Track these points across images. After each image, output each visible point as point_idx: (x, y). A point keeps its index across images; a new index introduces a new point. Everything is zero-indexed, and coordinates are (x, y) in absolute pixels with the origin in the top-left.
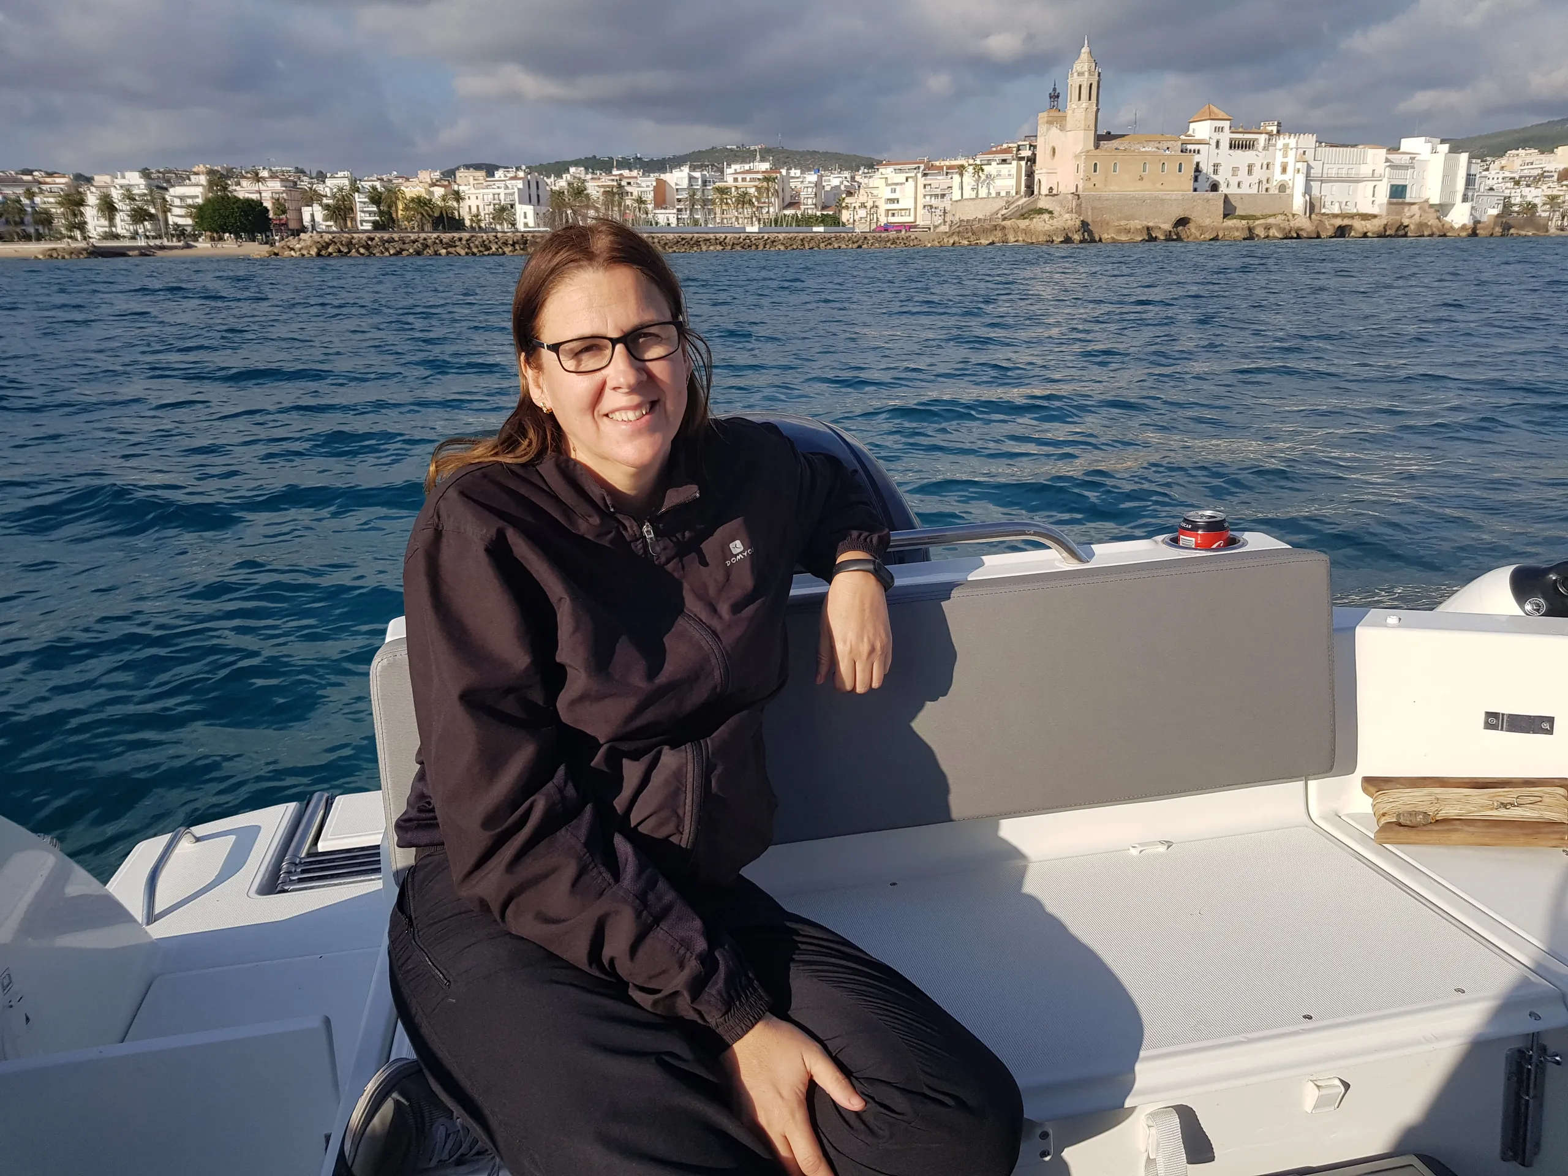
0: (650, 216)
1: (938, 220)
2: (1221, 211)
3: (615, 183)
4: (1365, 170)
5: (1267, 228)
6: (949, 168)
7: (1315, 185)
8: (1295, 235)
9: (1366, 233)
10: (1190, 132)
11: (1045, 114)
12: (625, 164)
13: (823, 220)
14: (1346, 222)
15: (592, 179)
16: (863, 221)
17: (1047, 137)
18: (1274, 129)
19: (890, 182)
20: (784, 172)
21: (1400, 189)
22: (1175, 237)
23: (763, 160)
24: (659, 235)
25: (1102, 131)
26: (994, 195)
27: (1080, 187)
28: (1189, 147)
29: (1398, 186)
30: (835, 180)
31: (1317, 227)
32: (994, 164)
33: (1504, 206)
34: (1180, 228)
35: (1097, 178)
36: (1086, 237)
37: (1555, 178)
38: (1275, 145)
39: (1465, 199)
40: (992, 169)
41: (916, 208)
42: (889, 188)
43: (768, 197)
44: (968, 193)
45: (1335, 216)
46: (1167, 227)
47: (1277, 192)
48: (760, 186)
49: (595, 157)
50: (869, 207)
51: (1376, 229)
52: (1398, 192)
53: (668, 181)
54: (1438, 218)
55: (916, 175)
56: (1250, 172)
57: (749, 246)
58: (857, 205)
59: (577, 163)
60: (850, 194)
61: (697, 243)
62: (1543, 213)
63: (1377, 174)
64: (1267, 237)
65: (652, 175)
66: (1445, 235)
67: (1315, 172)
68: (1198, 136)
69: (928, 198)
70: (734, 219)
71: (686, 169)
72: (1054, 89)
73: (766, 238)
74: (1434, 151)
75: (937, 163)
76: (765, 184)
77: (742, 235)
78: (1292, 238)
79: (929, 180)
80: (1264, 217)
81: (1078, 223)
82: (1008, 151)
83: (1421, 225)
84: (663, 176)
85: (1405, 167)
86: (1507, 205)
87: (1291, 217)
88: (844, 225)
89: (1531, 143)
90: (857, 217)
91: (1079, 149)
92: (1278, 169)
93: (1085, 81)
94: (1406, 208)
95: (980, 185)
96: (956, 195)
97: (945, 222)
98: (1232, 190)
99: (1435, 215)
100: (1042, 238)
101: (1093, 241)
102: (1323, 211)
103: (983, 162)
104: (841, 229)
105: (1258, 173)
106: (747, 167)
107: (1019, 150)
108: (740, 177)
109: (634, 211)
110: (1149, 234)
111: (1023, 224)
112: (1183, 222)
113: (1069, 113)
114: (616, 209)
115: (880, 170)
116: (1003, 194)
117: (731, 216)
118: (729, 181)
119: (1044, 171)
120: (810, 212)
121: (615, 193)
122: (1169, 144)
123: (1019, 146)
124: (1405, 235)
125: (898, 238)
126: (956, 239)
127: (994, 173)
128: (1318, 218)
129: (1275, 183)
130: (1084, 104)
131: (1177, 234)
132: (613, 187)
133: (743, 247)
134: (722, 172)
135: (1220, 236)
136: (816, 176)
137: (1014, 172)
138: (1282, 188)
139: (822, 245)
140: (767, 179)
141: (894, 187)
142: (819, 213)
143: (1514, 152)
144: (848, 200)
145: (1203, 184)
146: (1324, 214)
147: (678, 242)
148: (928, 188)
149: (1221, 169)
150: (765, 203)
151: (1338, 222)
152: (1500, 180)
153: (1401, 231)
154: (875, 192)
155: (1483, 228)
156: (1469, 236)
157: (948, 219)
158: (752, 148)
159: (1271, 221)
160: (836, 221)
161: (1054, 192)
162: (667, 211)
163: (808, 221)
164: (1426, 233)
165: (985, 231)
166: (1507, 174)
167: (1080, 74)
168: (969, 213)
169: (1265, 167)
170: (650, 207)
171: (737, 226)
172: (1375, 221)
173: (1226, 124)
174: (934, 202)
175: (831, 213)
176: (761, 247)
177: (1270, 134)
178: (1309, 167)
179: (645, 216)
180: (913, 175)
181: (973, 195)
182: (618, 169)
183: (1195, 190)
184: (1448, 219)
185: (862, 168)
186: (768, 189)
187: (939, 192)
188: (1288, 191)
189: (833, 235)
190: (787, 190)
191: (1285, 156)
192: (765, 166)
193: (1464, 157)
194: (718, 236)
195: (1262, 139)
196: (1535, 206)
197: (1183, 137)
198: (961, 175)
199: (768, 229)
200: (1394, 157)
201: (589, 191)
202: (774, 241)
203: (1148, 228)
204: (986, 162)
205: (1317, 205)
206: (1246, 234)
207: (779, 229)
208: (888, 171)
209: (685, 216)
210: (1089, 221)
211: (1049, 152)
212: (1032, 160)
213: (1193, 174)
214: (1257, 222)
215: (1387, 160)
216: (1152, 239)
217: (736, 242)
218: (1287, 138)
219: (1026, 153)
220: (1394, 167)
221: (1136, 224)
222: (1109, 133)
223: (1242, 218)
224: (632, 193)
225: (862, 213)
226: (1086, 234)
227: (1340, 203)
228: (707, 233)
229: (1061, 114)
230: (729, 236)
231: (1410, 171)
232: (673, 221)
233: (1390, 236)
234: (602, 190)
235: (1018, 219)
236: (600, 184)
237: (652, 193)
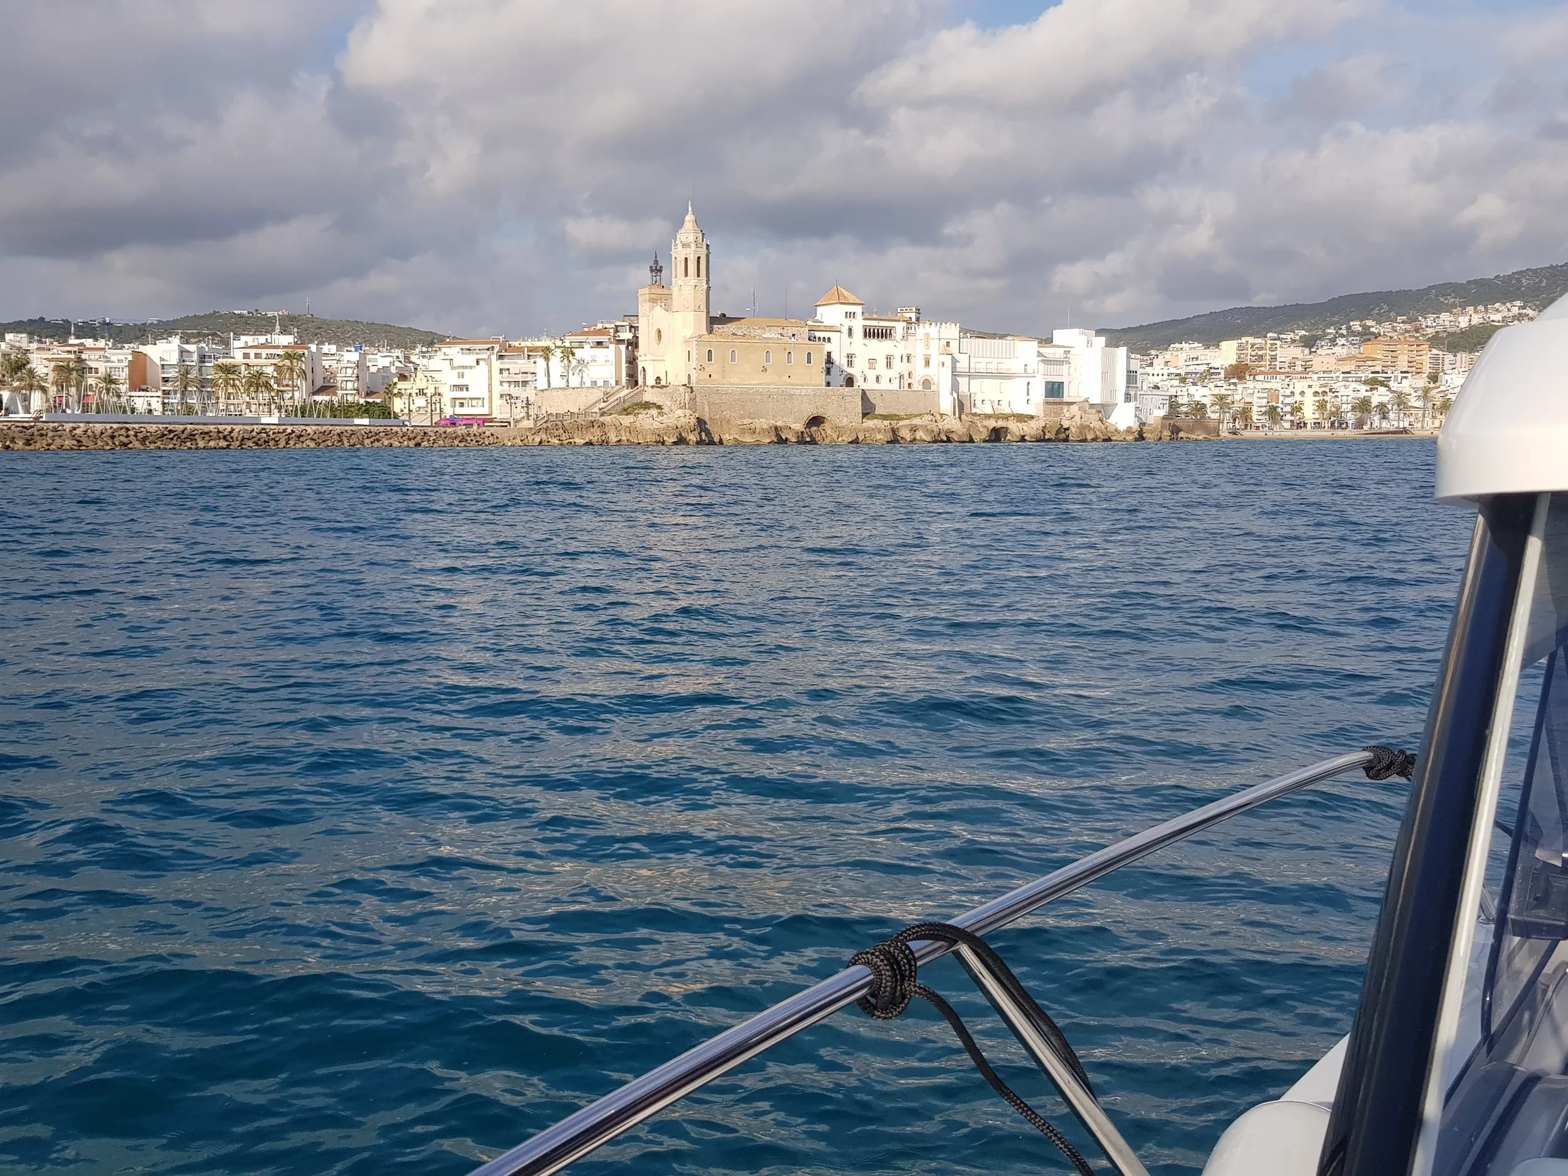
0: (123, 400)
1: (519, 413)
2: (859, 409)
3: (72, 356)
4: (1015, 366)
5: (914, 429)
6: (530, 350)
7: (963, 382)
8: (945, 439)
9: (1023, 436)
10: (818, 317)
11: (646, 291)
12: (88, 330)
13: (366, 410)
14: (1000, 424)
15: (38, 349)
16: (422, 411)
17: (651, 318)
18: (913, 316)
19: (455, 364)
20: (313, 347)
21: (1056, 386)
22: (808, 439)
23: (284, 332)
24: (137, 426)
25: (716, 313)
26: (588, 384)
27: (693, 379)
28: (818, 334)
29: (1053, 383)
30: (381, 360)
31: (969, 430)
32: (587, 347)
33: (1171, 406)
34: (814, 429)
35: (713, 368)
36: (704, 437)
37: (1222, 376)
38: (914, 335)
39: (1128, 398)
40: (585, 353)
41: (491, 398)
42: (456, 372)
43: (292, 379)
44: (557, 382)
45: (988, 417)
46: (799, 427)
47: (920, 388)
48: (281, 364)
49: (42, 319)
50: (429, 395)
51: (1034, 432)
52: (1054, 390)
53: (149, 354)
54: (1101, 420)
55: (489, 358)
56: (889, 365)
57: (265, 442)
58: (414, 392)
59: (17, 327)
60: (403, 377)
61: (192, 437)
62: (1212, 414)
63: (1029, 370)
64: (915, 439)
65: (126, 346)
66: (1109, 440)
67: (963, 365)
68: (827, 322)
69: (506, 385)
70: (244, 406)
71: (175, 341)
72: (656, 262)
73: (289, 431)
74: (1089, 343)
75: (516, 344)
76: (287, 362)
77: (255, 427)
78: (942, 441)
79: (506, 363)
80: (909, 417)
81: (693, 421)
82: (604, 331)
83: (1083, 428)
84: (142, 349)
85: (1059, 362)
86: (1173, 405)
87: (938, 417)
88: (396, 417)
89: (1196, 335)
90: (413, 407)
91: (689, 333)
92: (919, 361)
93: (691, 253)
94: (1065, 408)
95: (571, 373)
96: (542, 383)
97: (528, 416)
98: (871, 385)
99: (1097, 417)
100: (650, 438)
101: (711, 443)
102: (974, 410)
103: (574, 345)
104: (392, 421)
105: (899, 367)
106: (262, 339)
107: (616, 331)
108: (252, 352)
109: (100, 393)
110: (778, 435)
111: (626, 420)
112: (816, 421)
113: (675, 290)
114: (73, 390)
115: (443, 350)
116: (600, 383)
117: (241, 401)
118: (238, 357)
119: (649, 357)
120: (350, 398)
121: (73, 369)
122: (795, 330)
123: (617, 326)
124: (1066, 440)
125: (469, 435)
126: (544, 437)
127: (587, 358)
128: (968, 419)
129: (918, 378)
130: (692, 280)
131: (811, 436)
132: (69, 360)
133: (257, 444)
134: (227, 344)
135: (861, 439)
136: (357, 354)
137: (612, 358)
138: (927, 383)
139: (367, 442)
140: (288, 356)
141: (461, 370)
142: (362, 401)
143: (1177, 345)
144: (401, 385)
145: (837, 378)
146: (975, 414)
147: (164, 435)
148: (506, 373)
149: (856, 361)
150: (287, 385)
151: (992, 424)
152: (1166, 377)
153: (1062, 435)
154: (437, 376)
155: (1152, 432)
156: (1136, 440)
157: (531, 412)
158: (270, 314)
159: (916, 421)
160: (385, 412)
161: (663, 383)
162: (148, 394)
163: (347, 410)
164: (1089, 437)
165: (579, 428)
166: (1173, 370)
167: (685, 245)
168: (559, 405)
169: (905, 359)
170: (123, 388)
171: (249, 415)
172: (1032, 423)
173: (858, 309)
174: (514, 391)
175: (378, 401)
176: (282, 444)
177: (909, 322)
178: (954, 361)
179: (115, 399)
180: (485, 356)
181: (563, 384)
182: (77, 337)
183: (828, 384)
184: (1112, 420)
185: (419, 346)
186: (292, 370)
187: (520, 378)
188: (933, 388)
189: (382, 429)
190: (317, 370)
191: (927, 346)
192: (287, 340)
193: (1122, 351)
194: (221, 428)
195: (900, 327)
196: (1204, 406)
197: (810, 323)
198: (547, 359)
199: (292, 419)
200: (1047, 351)
201: (33, 365)
202: (301, 436)
203: (776, 428)
204: (577, 345)
205: (967, 403)
206: (889, 436)
207: (307, 420)
208: (453, 351)
209: (175, 400)
210: (706, 418)
211: (654, 334)
212: (633, 344)
213: (824, 365)
214: (901, 423)
215: (1040, 354)
216: (782, 441)
217: (246, 436)
218: (927, 325)
219: (626, 335)
220: (1047, 361)
221: (763, 423)
222: (724, 315)
223: (884, 417)
224: (96, 369)
225: (420, 402)
226: (703, 434)
227: (992, 402)
228: (205, 424)
229: (665, 291)
230: (237, 428)
231: (1066, 367)
232: (156, 405)
233: (1049, 440)
234: (53, 364)
235: (620, 414)
236: (50, 357)
237: (126, 370)
